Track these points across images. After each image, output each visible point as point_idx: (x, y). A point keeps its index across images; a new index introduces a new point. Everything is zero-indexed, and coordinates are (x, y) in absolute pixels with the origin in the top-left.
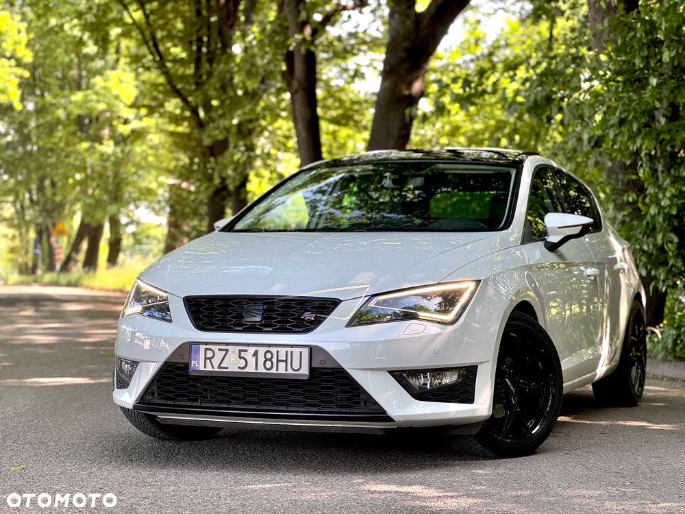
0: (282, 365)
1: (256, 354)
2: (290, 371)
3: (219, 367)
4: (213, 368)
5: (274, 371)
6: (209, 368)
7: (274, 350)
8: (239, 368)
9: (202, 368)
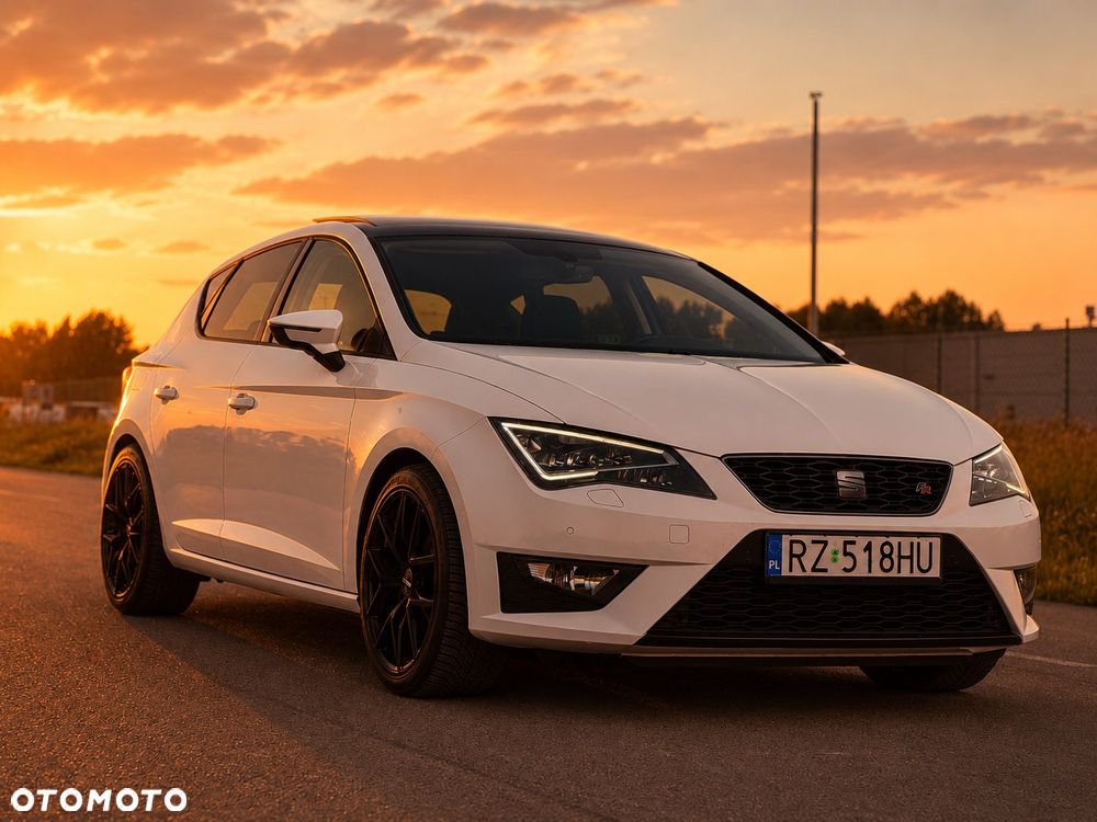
0: (906, 563)
1: (868, 548)
2: (917, 574)
3: (814, 569)
4: (804, 570)
5: (894, 574)
6: (797, 572)
7: (894, 541)
8: (845, 570)
9: (785, 572)
